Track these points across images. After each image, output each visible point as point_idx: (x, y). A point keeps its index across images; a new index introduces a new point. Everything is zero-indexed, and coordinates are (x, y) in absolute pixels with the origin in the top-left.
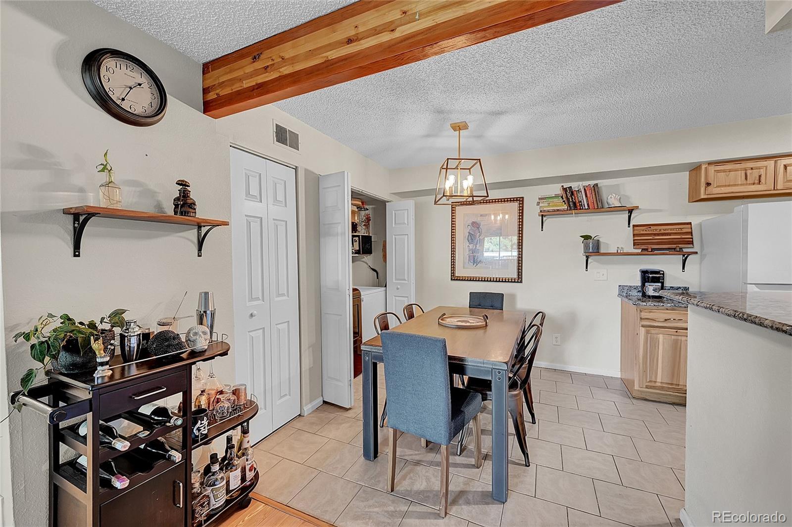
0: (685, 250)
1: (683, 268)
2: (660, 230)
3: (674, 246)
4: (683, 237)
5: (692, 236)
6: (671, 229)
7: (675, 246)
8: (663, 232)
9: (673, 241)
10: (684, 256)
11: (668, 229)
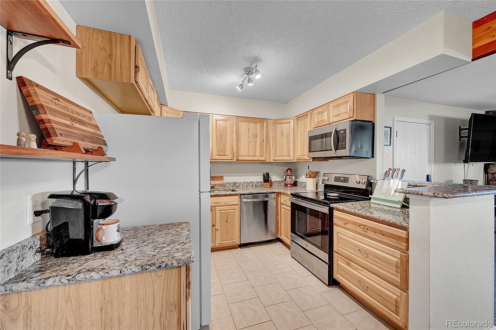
3: (96, 146)
4: (97, 132)
6: (82, 116)
7: (98, 146)
8: (76, 115)
9: (93, 138)
11: (79, 114)
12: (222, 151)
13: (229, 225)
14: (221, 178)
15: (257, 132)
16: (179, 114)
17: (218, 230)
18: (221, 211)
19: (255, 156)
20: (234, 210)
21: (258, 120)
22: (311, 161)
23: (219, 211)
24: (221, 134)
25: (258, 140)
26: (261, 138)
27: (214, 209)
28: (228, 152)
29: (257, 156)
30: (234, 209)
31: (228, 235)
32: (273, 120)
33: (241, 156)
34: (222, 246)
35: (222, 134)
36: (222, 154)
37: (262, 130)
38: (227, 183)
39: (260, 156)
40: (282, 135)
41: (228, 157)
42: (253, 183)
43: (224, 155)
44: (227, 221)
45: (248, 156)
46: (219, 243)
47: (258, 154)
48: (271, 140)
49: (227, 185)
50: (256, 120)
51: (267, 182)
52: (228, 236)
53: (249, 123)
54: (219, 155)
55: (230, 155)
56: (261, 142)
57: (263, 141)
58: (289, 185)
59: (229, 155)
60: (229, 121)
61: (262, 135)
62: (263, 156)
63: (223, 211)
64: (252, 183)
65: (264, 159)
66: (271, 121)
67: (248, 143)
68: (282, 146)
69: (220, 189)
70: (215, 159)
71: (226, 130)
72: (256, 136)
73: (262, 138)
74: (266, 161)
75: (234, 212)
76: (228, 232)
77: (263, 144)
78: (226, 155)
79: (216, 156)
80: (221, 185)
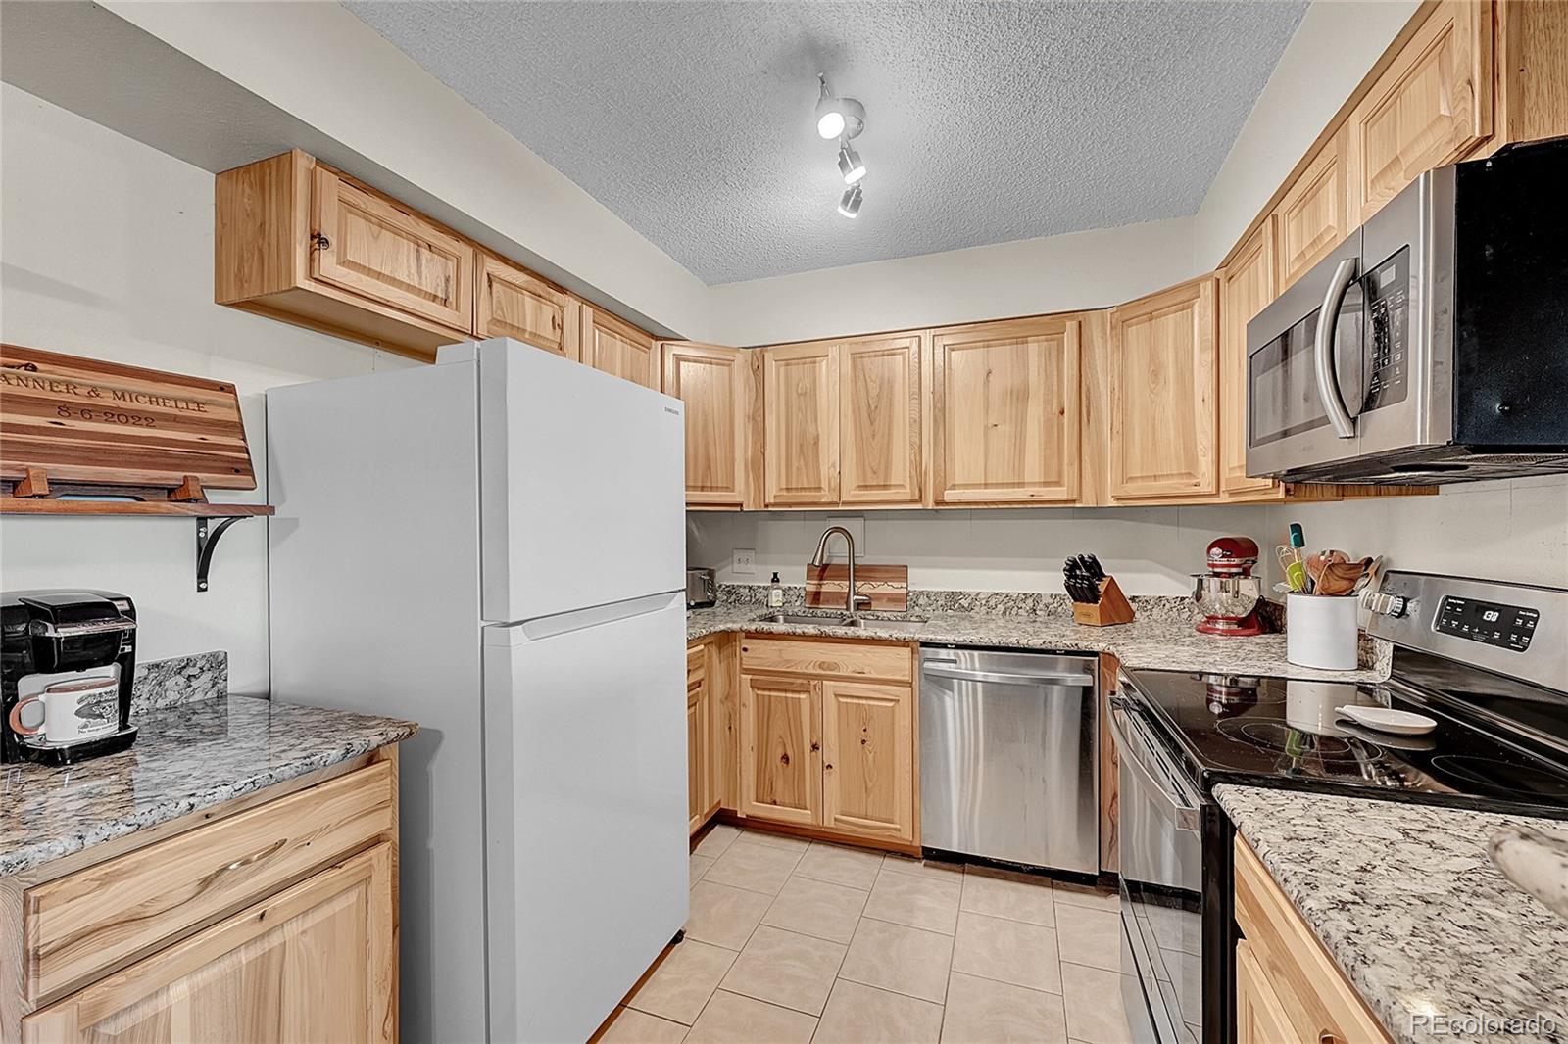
0: (214, 498)
1: (202, 574)
2: (94, 391)
3: (174, 477)
4: (212, 439)
5: (244, 439)
6: (153, 398)
7: (181, 474)
8: (107, 400)
9: (166, 455)
10: (202, 521)
11: (136, 396)
12: (875, 473)
13: (874, 757)
14: (900, 572)
15: (1027, 376)
16: (733, 359)
17: (829, 766)
18: (842, 700)
19: (1021, 484)
20: (891, 704)
21: (1031, 324)
22: (1281, 495)
23: (836, 696)
24: (873, 408)
25: (1035, 412)
26: (1048, 402)
27: (815, 686)
28: (901, 473)
29: (1033, 484)
30: (892, 700)
31: (868, 797)
32: (1115, 309)
33: (954, 487)
34: (846, 830)
35: (876, 408)
36: (875, 483)
37: (1055, 365)
38: (921, 592)
39: (1046, 484)
40: (1156, 374)
41: (901, 490)
42: (1037, 599)
43: (885, 487)
44: (864, 742)
45: (986, 485)
46: (836, 819)
47: (1033, 470)
48: (1104, 402)
49: (922, 601)
50: (1020, 326)
51: (1088, 602)
52: (870, 800)
53: (988, 346)
54: (866, 486)
55: (908, 486)
56: (1048, 420)
57: (1062, 413)
58: (1221, 625)
59: (902, 486)
60: (902, 353)
61: (1055, 388)
62: (1058, 483)
63: (849, 700)
64: (1030, 602)
65: (1065, 497)
66: (1103, 317)
67: (986, 428)
68: (1154, 427)
69: (885, 614)
70: (851, 500)
71: (891, 388)
72: (1020, 396)
73: (1055, 401)
74: (1078, 505)
75: (893, 712)
76: (870, 785)
77: (1061, 427)
78: (890, 485)
79: (855, 490)
80: (893, 599)
